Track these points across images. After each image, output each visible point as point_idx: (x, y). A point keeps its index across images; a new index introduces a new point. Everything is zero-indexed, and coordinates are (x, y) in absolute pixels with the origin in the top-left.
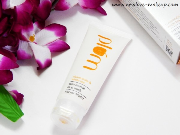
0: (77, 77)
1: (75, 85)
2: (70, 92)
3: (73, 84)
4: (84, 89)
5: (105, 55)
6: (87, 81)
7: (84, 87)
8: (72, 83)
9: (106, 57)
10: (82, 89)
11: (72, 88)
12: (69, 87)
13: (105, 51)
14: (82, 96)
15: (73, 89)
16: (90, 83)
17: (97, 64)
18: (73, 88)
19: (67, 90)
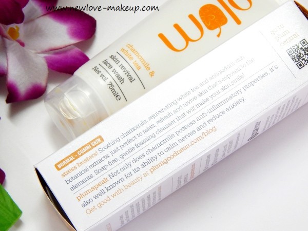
0: (134, 51)
1: (119, 64)
2: (100, 74)
3: (117, 61)
4: (131, 80)
5: (217, 31)
6: (148, 68)
7: (134, 76)
8: (118, 57)
9: (218, 36)
10: (126, 79)
11: (110, 67)
12: (105, 62)
13: (224, 21)
14: (120, 94)
15: (110, 71)
16: (152, 74)
17: (190, 42)
18: (112, 69)
19: (98, 66)
